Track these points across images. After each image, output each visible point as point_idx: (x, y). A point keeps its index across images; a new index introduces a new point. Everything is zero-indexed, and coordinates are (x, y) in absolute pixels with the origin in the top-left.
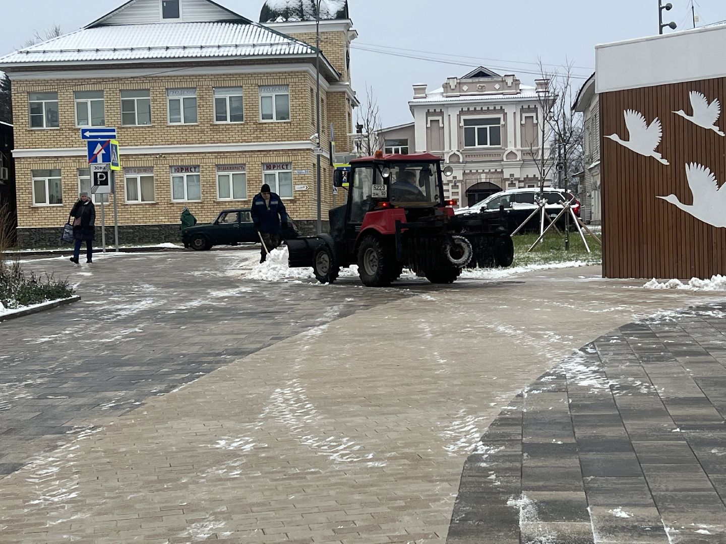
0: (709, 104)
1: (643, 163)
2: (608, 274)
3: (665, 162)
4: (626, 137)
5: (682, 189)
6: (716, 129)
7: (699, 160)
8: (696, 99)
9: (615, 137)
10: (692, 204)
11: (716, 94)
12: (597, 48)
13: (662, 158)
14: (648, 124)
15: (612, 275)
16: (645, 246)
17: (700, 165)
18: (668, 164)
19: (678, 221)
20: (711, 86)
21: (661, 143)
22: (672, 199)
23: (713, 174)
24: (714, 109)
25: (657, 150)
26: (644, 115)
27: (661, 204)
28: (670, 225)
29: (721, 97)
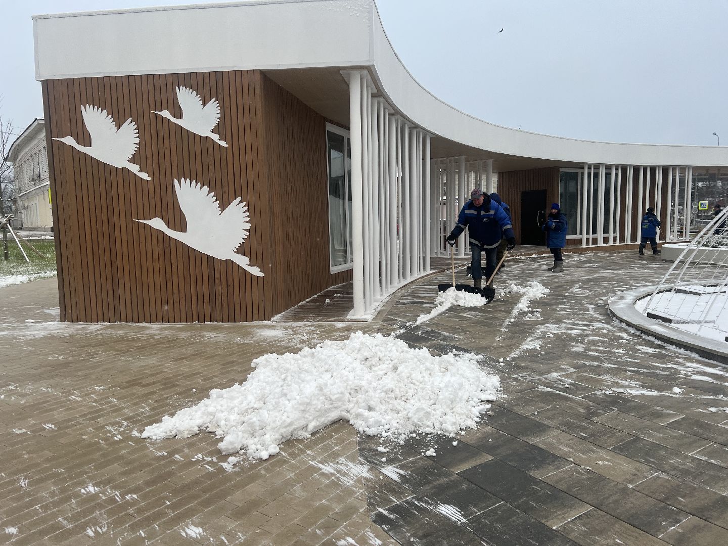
0: (204, 104)
1: (114, 177)
2: (69, 316)
3: (145, 176)
4: (87, 141)
5: (171, 212)
6: (215, 137)
7: (193, 175)
8: (186, 98)
9: (69, 141)
10: (185, 231)
11: (214, 91)
12: (36, 19)
13: (141, 171)
14: (119, 126)
15: (75, 318)
16: (121, 282)
17: (194, 182)
18: (149, 179)
19: (167, 250)
20: (207, 81)
21: (139, 151)
22: (157, 223)
23: (213, 194)
24: (212, 111)
25: (133, 160)
26: (111, 112)
27: (142, 230)
28: (156, 256)
29: (220, 97)
